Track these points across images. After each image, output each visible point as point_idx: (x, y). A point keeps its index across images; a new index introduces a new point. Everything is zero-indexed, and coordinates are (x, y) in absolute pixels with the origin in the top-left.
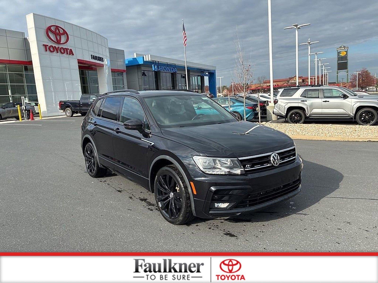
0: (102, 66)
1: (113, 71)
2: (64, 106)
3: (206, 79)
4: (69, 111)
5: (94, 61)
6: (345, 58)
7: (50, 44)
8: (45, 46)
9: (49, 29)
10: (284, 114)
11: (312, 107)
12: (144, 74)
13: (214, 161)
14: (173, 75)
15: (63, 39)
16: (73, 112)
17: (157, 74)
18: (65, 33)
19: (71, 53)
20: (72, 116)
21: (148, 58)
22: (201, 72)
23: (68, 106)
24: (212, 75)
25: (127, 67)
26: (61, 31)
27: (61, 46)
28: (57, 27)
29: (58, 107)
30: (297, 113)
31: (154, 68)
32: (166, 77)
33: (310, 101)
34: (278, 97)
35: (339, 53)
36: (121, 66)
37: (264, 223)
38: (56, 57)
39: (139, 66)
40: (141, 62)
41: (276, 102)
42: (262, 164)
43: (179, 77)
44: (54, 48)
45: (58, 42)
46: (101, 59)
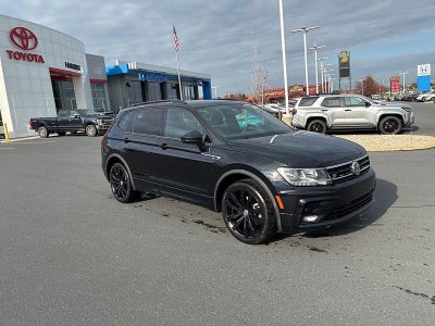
0: (79, 75)
1: (92, 82)
2: (36, 124)
3: (200, 89)
4: (43, 131)
5: (68, 69)
6: (347, 64)
7: (15, 49)
8: (9, 52)
9: (13, 32)
10: (304, 125)
11: (333, 116)
12: (128, 85)
13: (299, 172)
14: (163, 86)
15: (31, 43)
16: (49, 132)
17: (144, 85)
18: (33, 36)
19: (41, 60)
20: (47, 136)
21: (133, 66)
22: (193, 82)
23: (42, 125)
24: (206, 85)
25: (108, 76)
26: (29, 34)
27: (28, 52)
28: (23, 30)
29: (29, 126)
30: (317, 124)
31: (141, 77)
32: (154, 88)
33: (331, 111)
34: (297, 107)
35: (340, 59)
36: (101, 75)
37: (345, 236)
38: (23, 65)
39: (122, 75)
40: (125, 71)
41: (294, 112)
42: (345, 173)
43: (169, 87)
44: (20, 54)
45: (25, 47)
46: (77, 67)
